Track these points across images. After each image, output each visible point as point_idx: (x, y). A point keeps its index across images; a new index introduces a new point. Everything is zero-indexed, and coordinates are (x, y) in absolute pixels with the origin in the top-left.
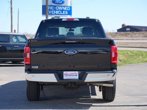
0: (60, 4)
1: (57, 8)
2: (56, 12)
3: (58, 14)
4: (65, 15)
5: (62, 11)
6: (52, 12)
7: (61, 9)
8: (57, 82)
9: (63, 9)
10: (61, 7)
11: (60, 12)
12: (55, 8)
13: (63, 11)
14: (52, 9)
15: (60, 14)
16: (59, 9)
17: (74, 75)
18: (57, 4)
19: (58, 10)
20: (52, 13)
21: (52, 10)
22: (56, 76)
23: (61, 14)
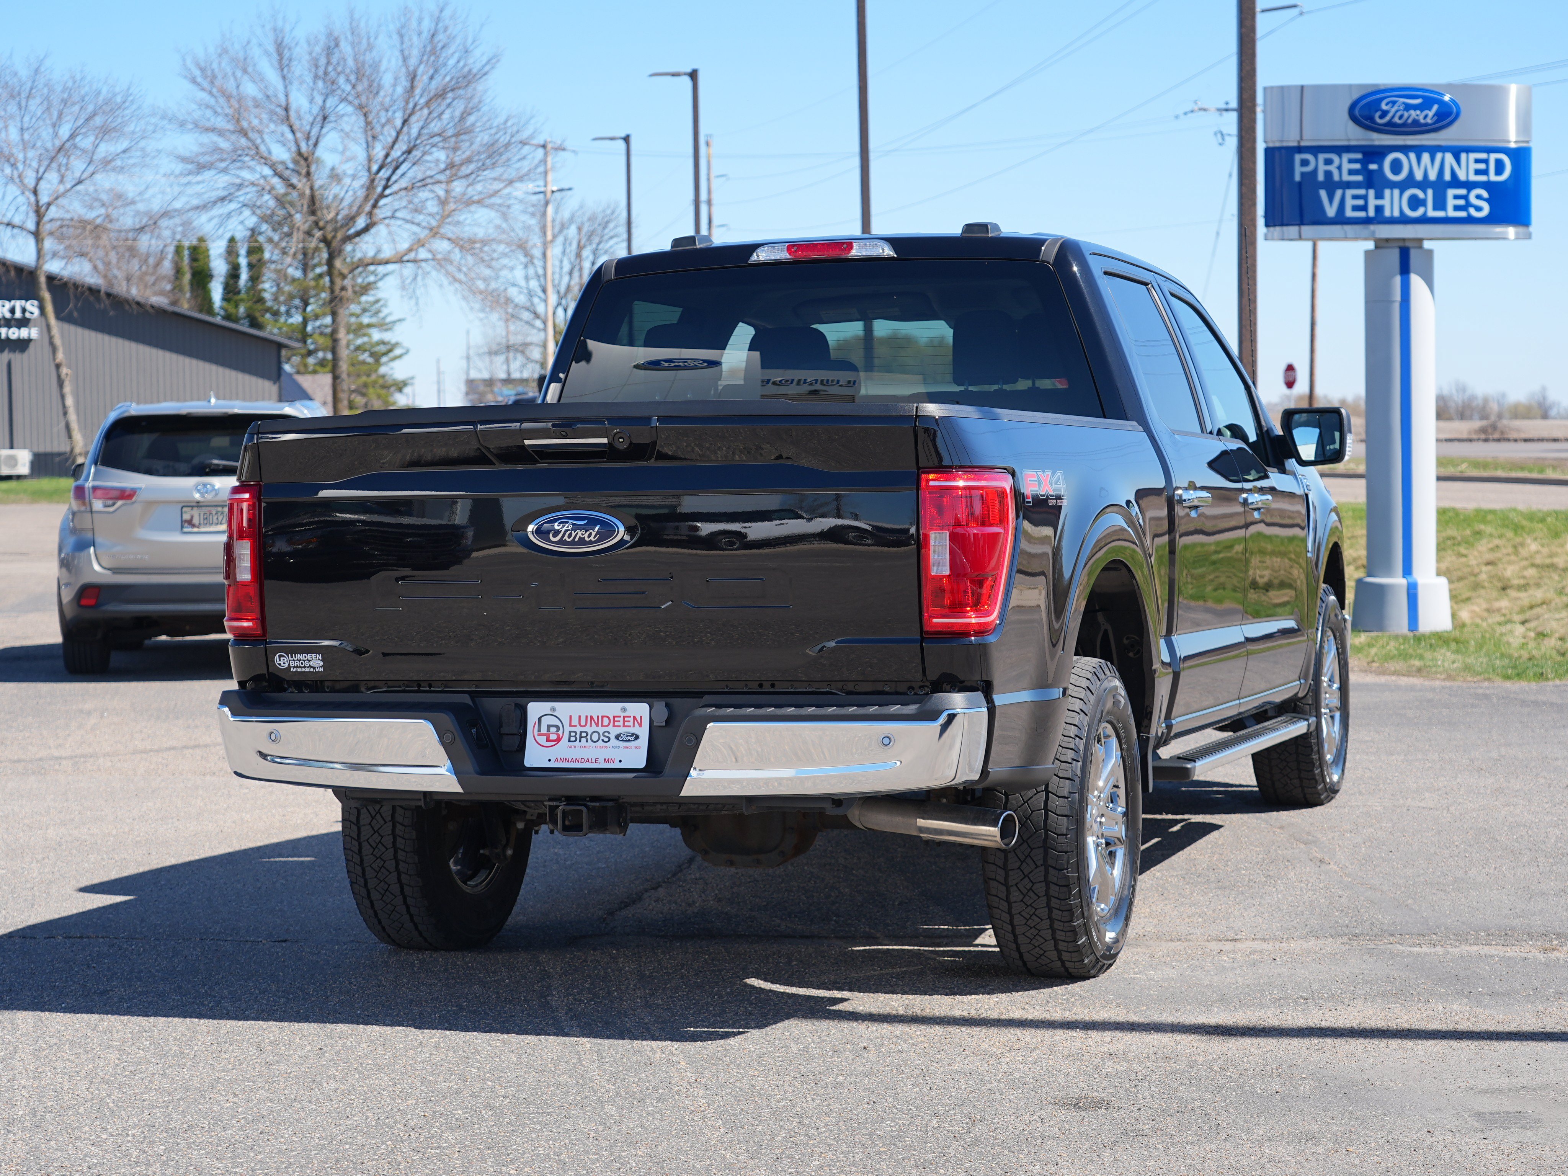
0: (1417, 128)
1: (1396, 167)
2: (1385, 202)
3: (1404, 220)
4: (1470, 220)
5: (1440, 187)
6: (1350, 203)
7: (1433, 176)
8: (459, 790)
9: (1447, 177)
10: (1426, 157)
11: (1423, 203)
12: (1373, 167)
13: (1451, 192)
14: (1346, 177)
15: (1424, 220)
16: (1411, 172)
17: (614, 732)
18: (1391, 128)
19: (1402, 186)
20: (1349, 213)
21: (1349, 185)
22: (448, 737)
23: (1432, 213)
